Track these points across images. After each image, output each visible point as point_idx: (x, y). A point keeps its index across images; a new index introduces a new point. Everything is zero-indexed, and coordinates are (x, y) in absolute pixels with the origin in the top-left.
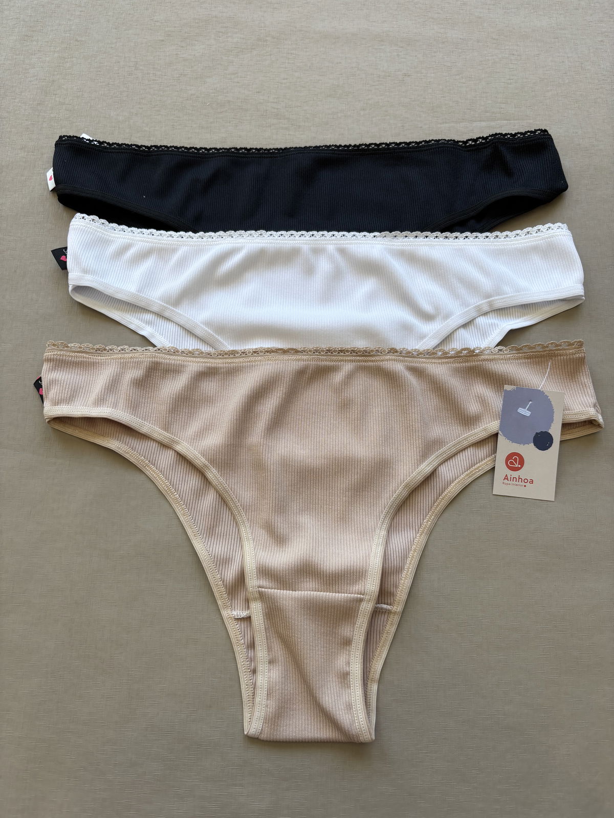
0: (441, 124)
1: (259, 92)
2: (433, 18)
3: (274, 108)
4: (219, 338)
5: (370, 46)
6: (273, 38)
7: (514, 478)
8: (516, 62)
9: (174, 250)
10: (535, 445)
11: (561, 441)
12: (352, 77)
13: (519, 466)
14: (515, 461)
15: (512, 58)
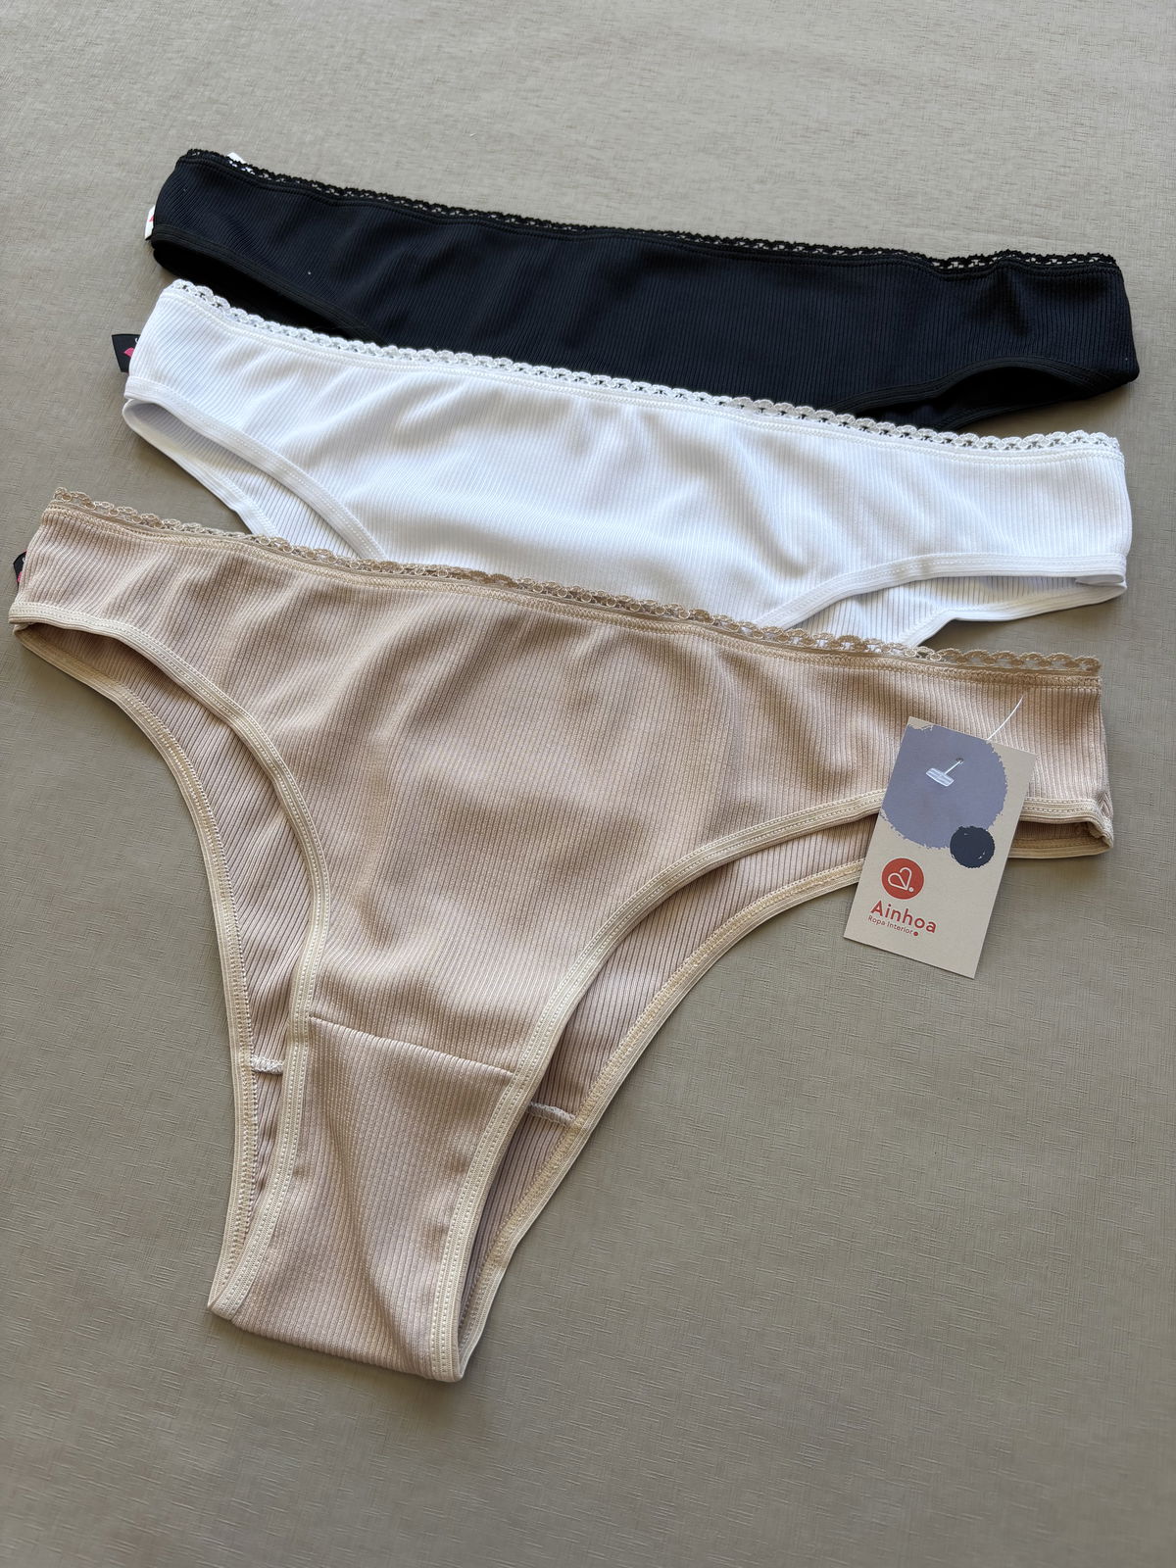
0: (907, 226)
1: (571, 127)
2: (936, 43)
3: (593, 158)
4: (373, 538)
5: (802, 76)
6: (623, 39)
7: (894, 912)
8: (1084, 139)
9: (334, 371)
10: (952, 852)
11: (1009, 859)
12: (753, 124)
13: (911, 889)
14: (904, 878)
15: (1079, 130)
